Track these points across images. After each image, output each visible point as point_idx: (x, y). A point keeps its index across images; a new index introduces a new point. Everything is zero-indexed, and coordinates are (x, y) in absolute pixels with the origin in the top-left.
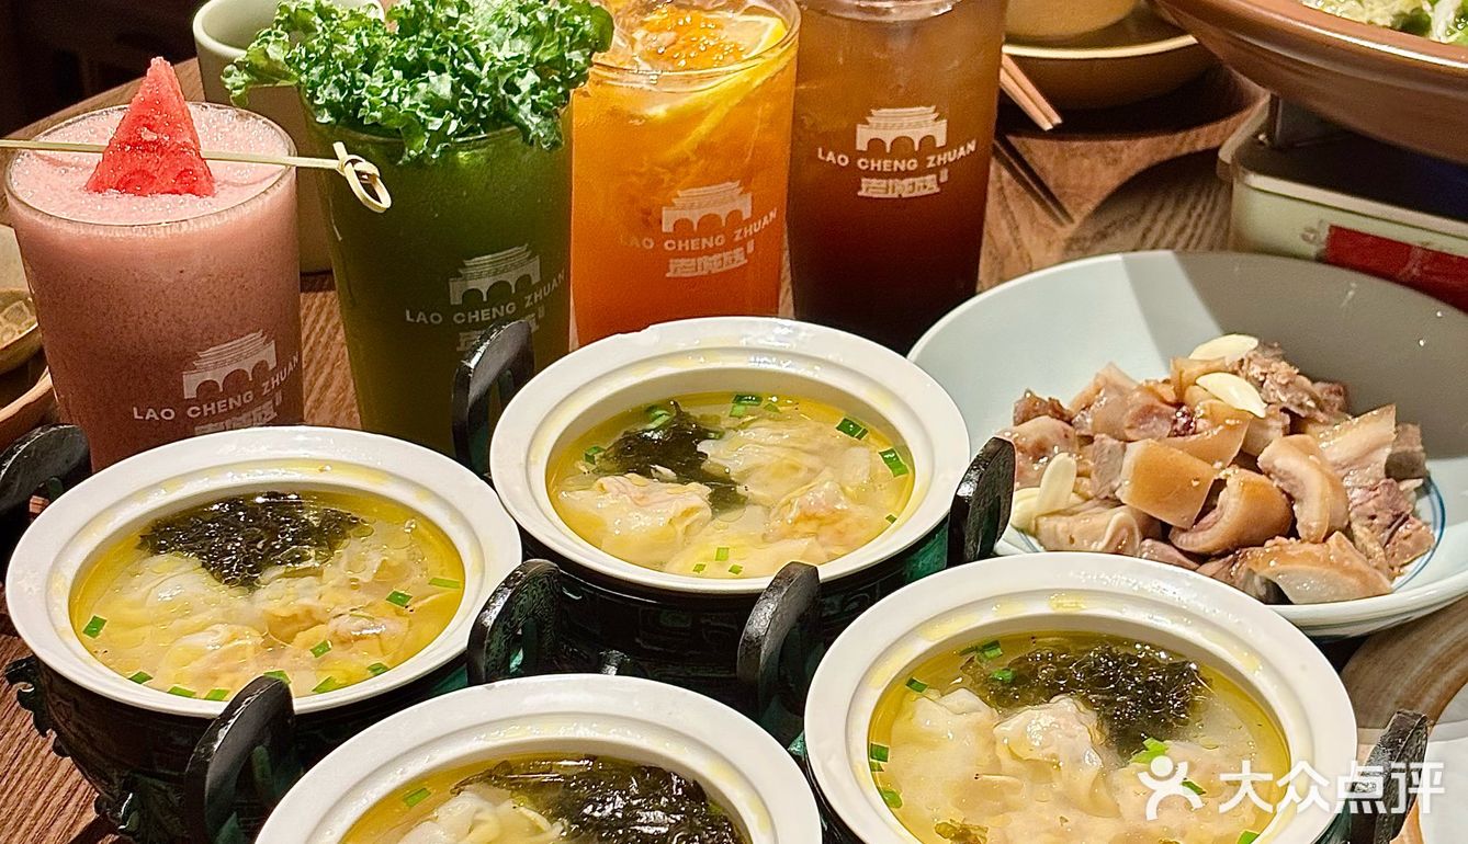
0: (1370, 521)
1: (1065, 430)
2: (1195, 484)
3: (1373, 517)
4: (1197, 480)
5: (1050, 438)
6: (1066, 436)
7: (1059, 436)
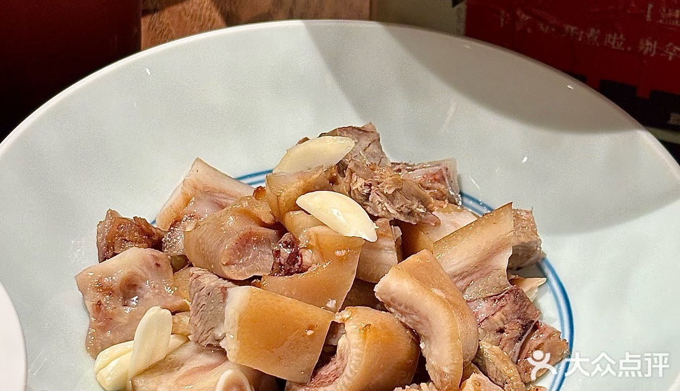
0: (498, 336)
1: (155, 258)
2: (310, 333)
3: (501, 331)
4: (310, 328)
5: (140, 272)
6: (158, 265)
7: (149, 268)
